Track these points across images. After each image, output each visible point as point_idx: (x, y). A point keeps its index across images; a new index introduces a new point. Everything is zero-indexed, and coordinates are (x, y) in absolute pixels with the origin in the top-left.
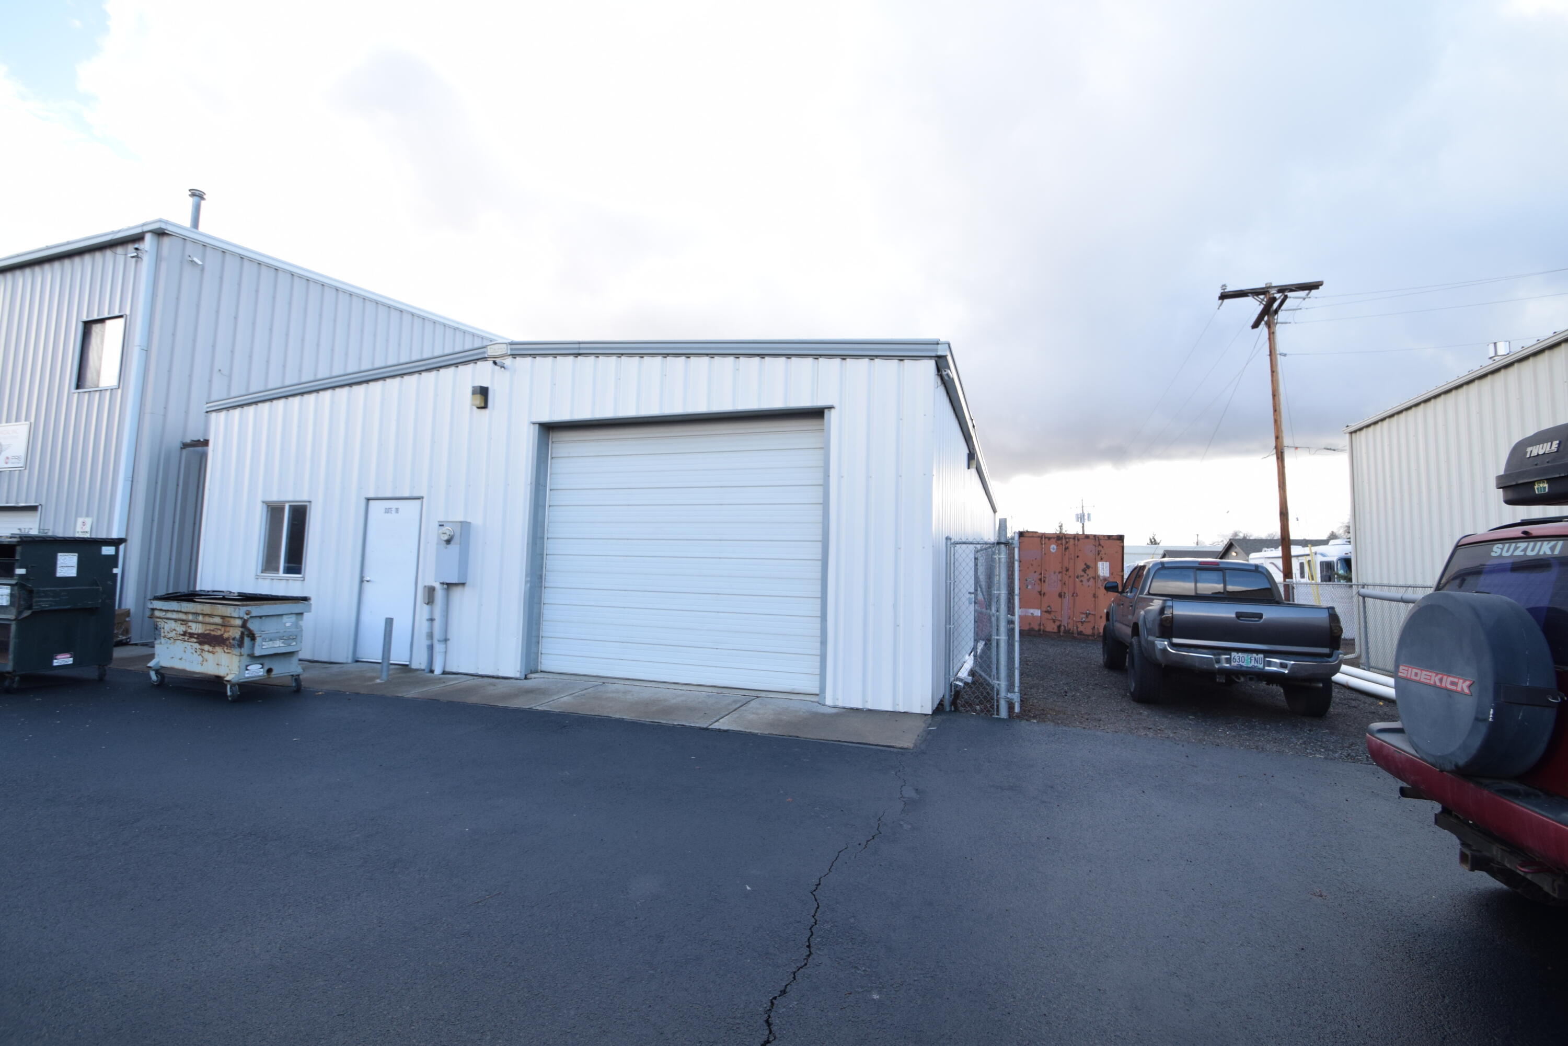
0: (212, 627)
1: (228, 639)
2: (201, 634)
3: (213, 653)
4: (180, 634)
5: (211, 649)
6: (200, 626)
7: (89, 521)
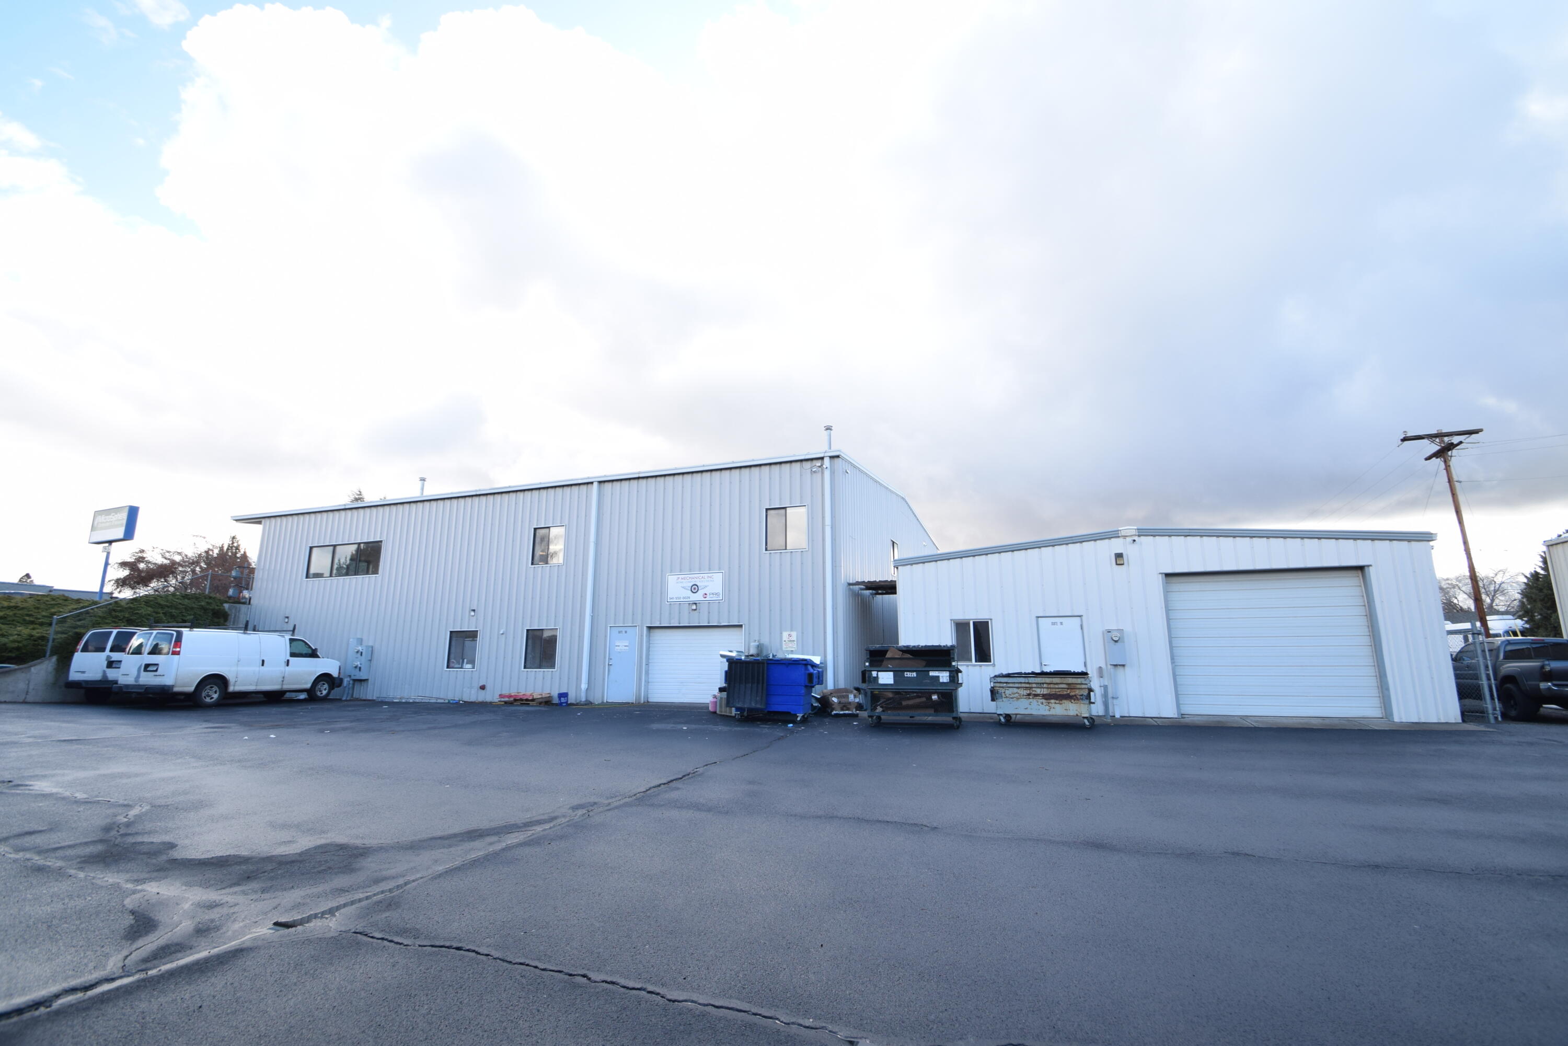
0: (1057, 690)
1: (1075, 695)
2: (1046, 694)
3: (1061, 704)
4: (1023, 695)
5: (1057, 702)
6: (1045, 689)
7: (794, 634)
